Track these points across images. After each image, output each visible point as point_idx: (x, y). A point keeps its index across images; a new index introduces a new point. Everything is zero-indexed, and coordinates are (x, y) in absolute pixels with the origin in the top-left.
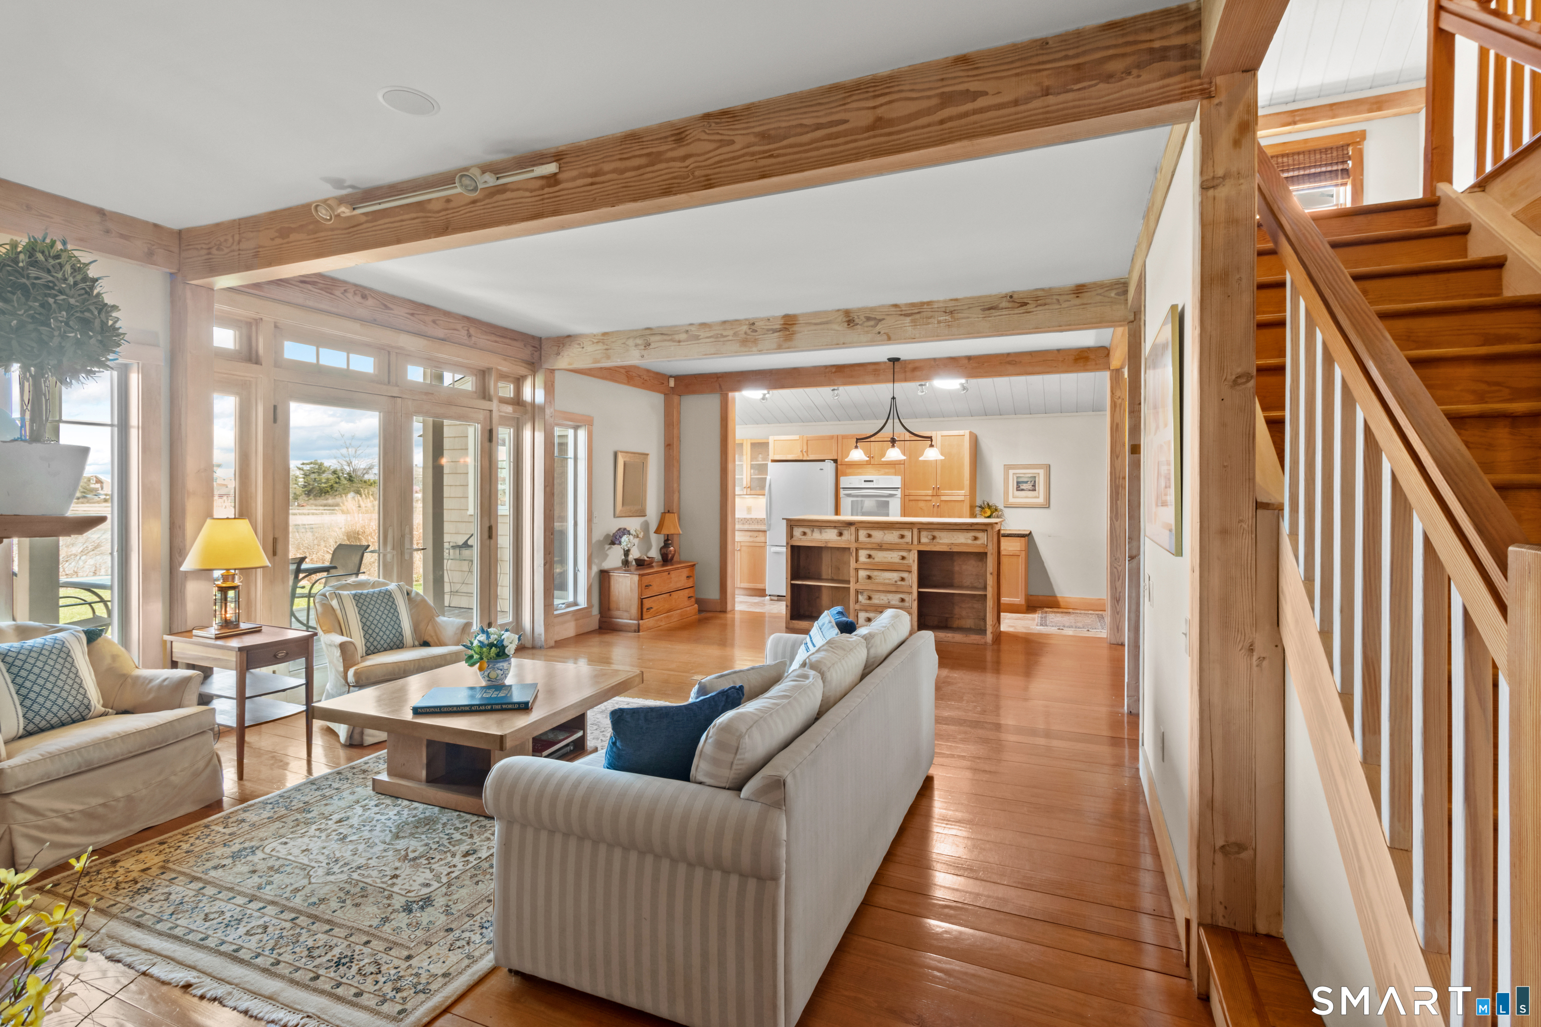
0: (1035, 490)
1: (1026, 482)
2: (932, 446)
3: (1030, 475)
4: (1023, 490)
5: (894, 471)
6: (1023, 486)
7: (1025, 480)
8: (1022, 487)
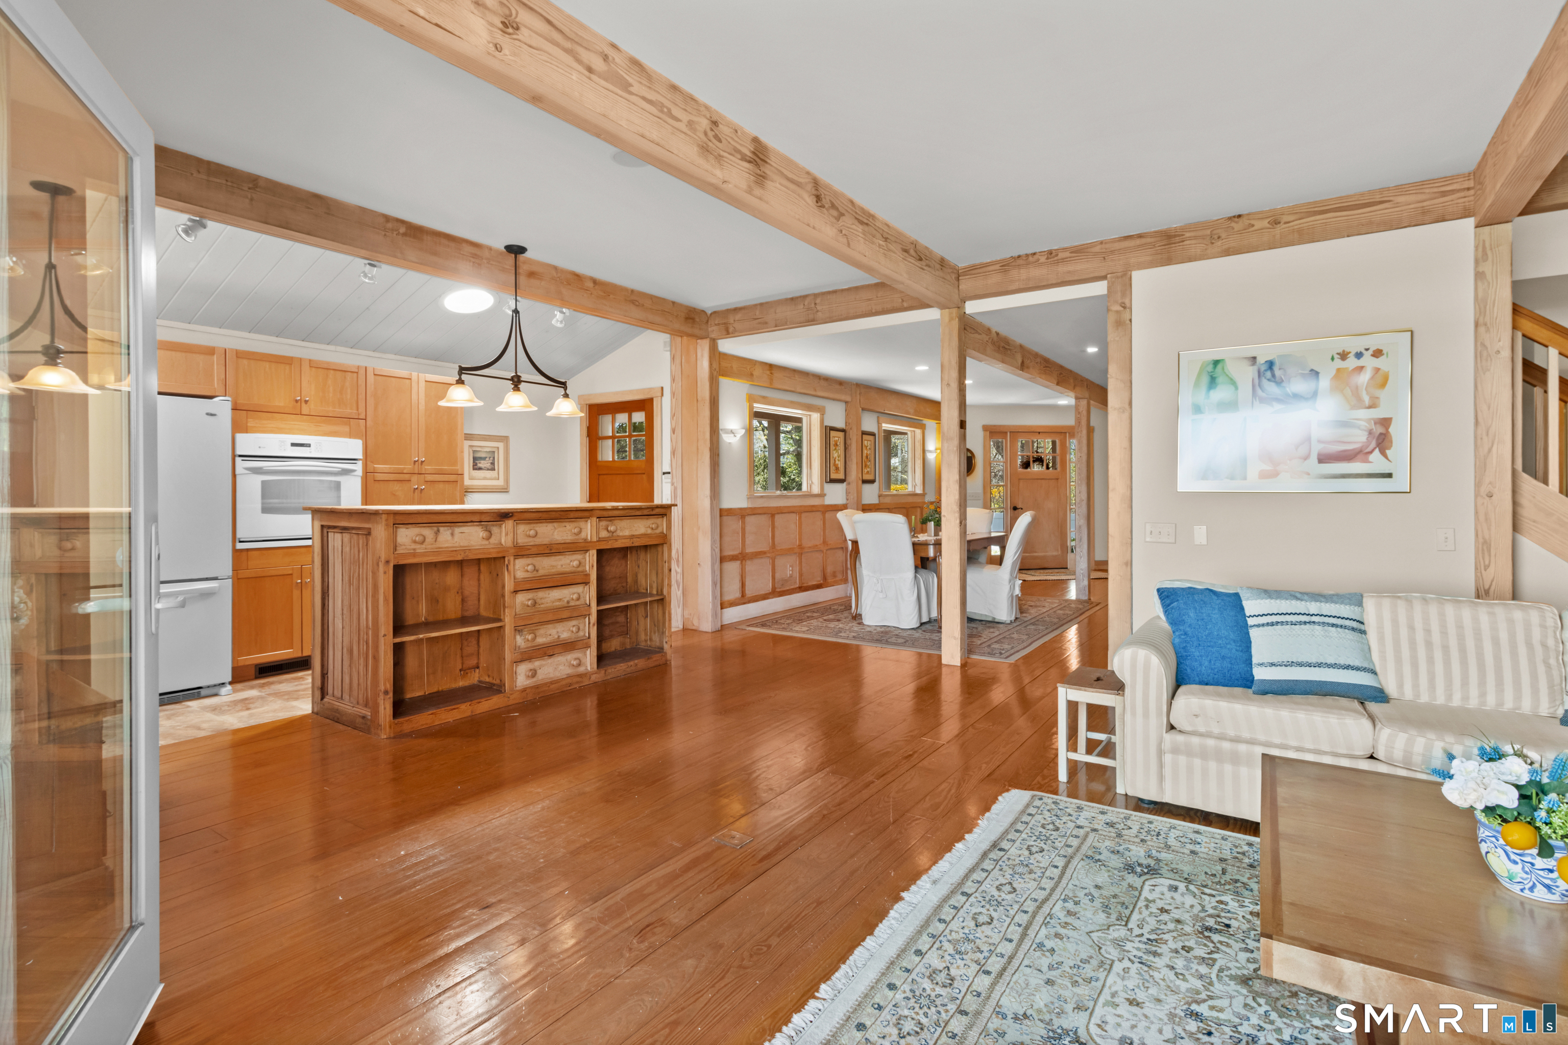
0: (494, 470)
1: (484, 459)
2: (566, 396)
3: (488, 450)
4: (480, 469)
5: (347, 429)
6: (482, 464)
7: (483, 455)
8: (479, 465)
